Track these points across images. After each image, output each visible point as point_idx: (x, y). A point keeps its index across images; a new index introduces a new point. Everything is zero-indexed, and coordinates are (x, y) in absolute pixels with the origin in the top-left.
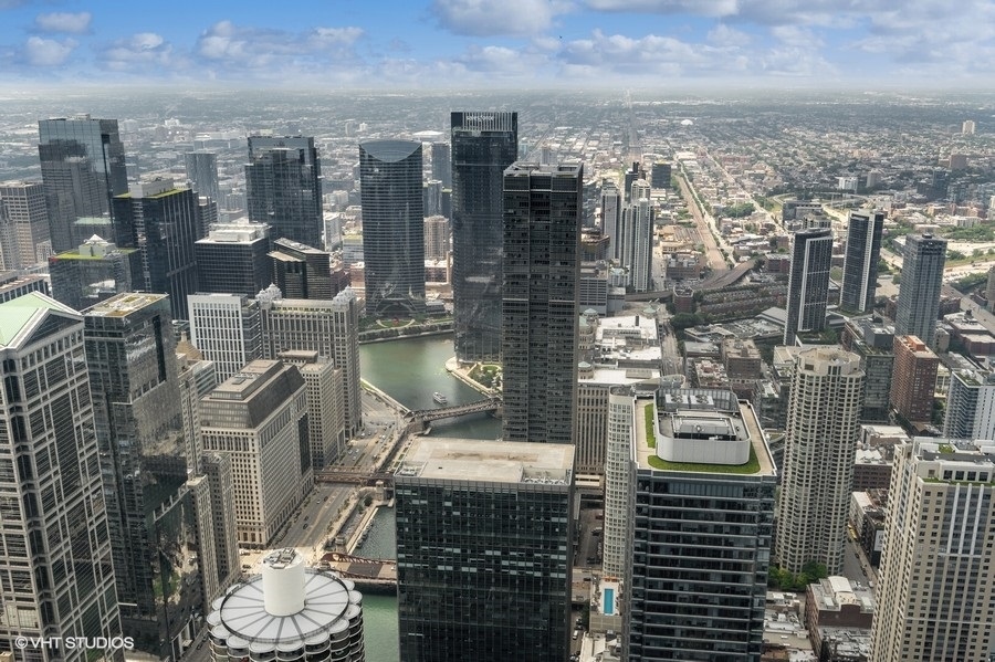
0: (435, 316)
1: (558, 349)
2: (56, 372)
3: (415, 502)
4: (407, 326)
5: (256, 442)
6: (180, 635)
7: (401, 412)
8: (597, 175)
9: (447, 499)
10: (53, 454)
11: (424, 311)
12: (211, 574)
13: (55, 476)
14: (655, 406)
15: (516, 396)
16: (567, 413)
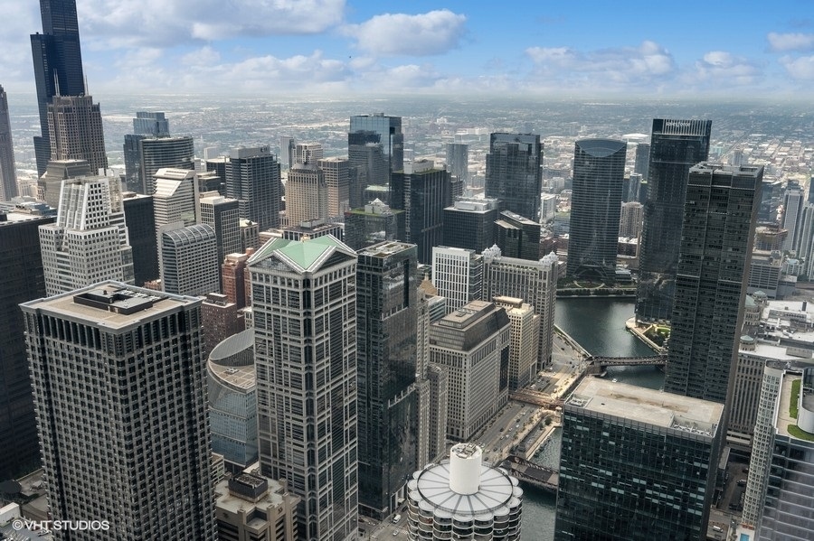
0: (622, 283)
1: (722, 321)
2: (336, 291)
3: (579, 428)
4: (597, 288)
5: (468, 361)
6: (397, 493)
7: (584, 356)
8: (785, 177)
9: (606, 430)
10: (327, 348)
11: (613, 278)
12: (424, 455)
13: (326, 363)
14: (802, 382)
15: (680, 356)
16: (724, 377)
